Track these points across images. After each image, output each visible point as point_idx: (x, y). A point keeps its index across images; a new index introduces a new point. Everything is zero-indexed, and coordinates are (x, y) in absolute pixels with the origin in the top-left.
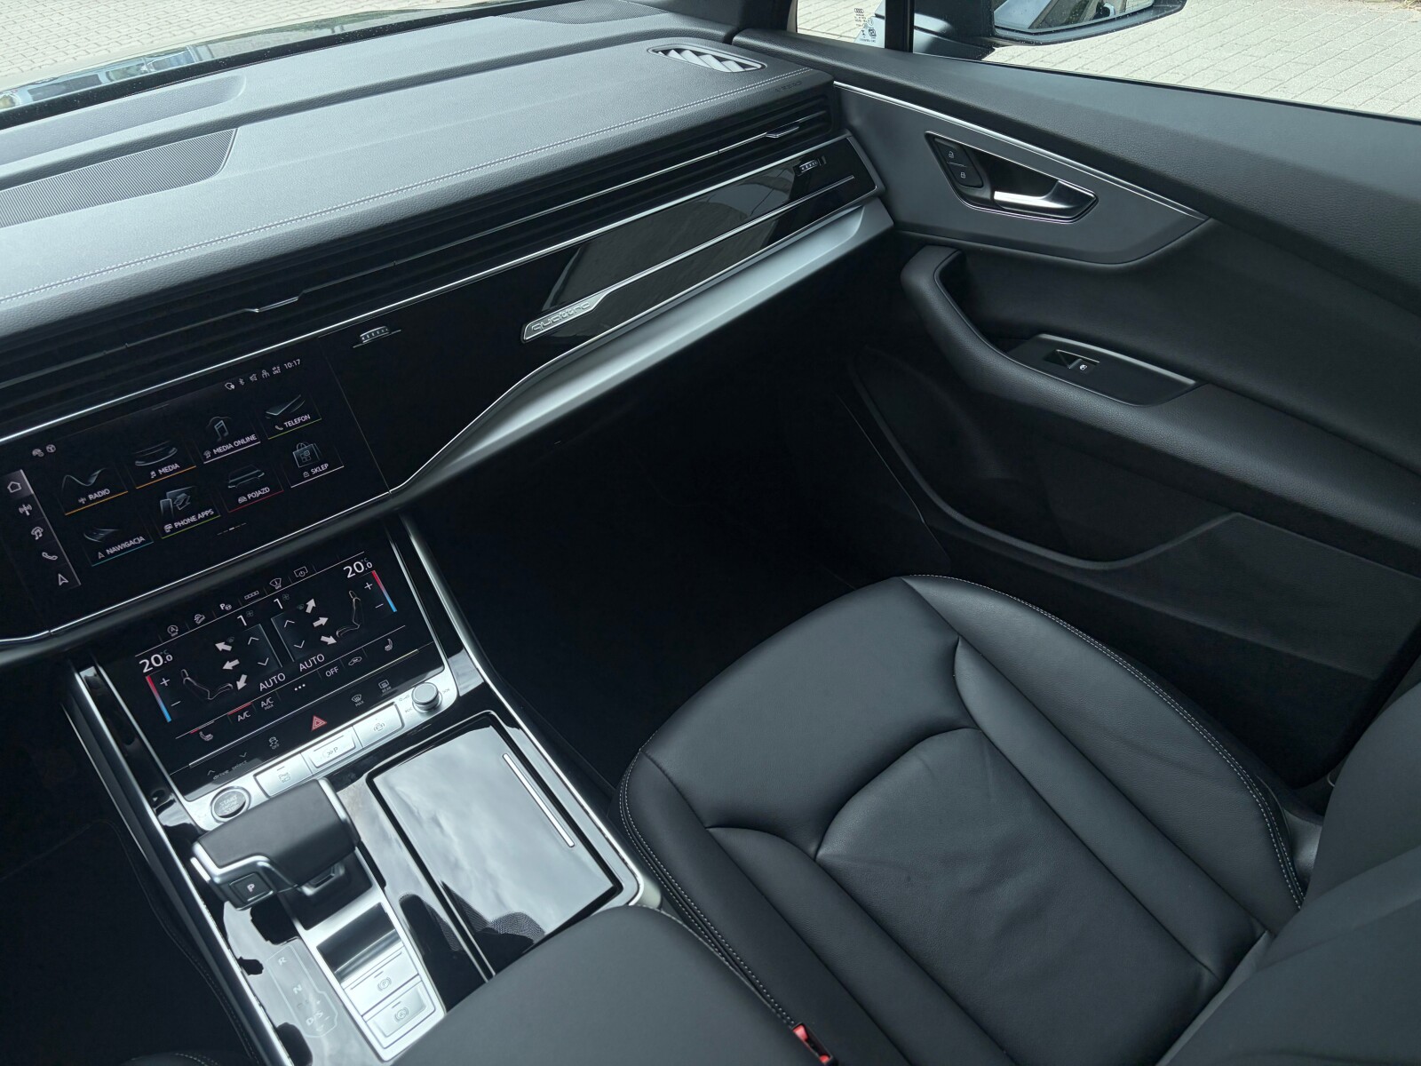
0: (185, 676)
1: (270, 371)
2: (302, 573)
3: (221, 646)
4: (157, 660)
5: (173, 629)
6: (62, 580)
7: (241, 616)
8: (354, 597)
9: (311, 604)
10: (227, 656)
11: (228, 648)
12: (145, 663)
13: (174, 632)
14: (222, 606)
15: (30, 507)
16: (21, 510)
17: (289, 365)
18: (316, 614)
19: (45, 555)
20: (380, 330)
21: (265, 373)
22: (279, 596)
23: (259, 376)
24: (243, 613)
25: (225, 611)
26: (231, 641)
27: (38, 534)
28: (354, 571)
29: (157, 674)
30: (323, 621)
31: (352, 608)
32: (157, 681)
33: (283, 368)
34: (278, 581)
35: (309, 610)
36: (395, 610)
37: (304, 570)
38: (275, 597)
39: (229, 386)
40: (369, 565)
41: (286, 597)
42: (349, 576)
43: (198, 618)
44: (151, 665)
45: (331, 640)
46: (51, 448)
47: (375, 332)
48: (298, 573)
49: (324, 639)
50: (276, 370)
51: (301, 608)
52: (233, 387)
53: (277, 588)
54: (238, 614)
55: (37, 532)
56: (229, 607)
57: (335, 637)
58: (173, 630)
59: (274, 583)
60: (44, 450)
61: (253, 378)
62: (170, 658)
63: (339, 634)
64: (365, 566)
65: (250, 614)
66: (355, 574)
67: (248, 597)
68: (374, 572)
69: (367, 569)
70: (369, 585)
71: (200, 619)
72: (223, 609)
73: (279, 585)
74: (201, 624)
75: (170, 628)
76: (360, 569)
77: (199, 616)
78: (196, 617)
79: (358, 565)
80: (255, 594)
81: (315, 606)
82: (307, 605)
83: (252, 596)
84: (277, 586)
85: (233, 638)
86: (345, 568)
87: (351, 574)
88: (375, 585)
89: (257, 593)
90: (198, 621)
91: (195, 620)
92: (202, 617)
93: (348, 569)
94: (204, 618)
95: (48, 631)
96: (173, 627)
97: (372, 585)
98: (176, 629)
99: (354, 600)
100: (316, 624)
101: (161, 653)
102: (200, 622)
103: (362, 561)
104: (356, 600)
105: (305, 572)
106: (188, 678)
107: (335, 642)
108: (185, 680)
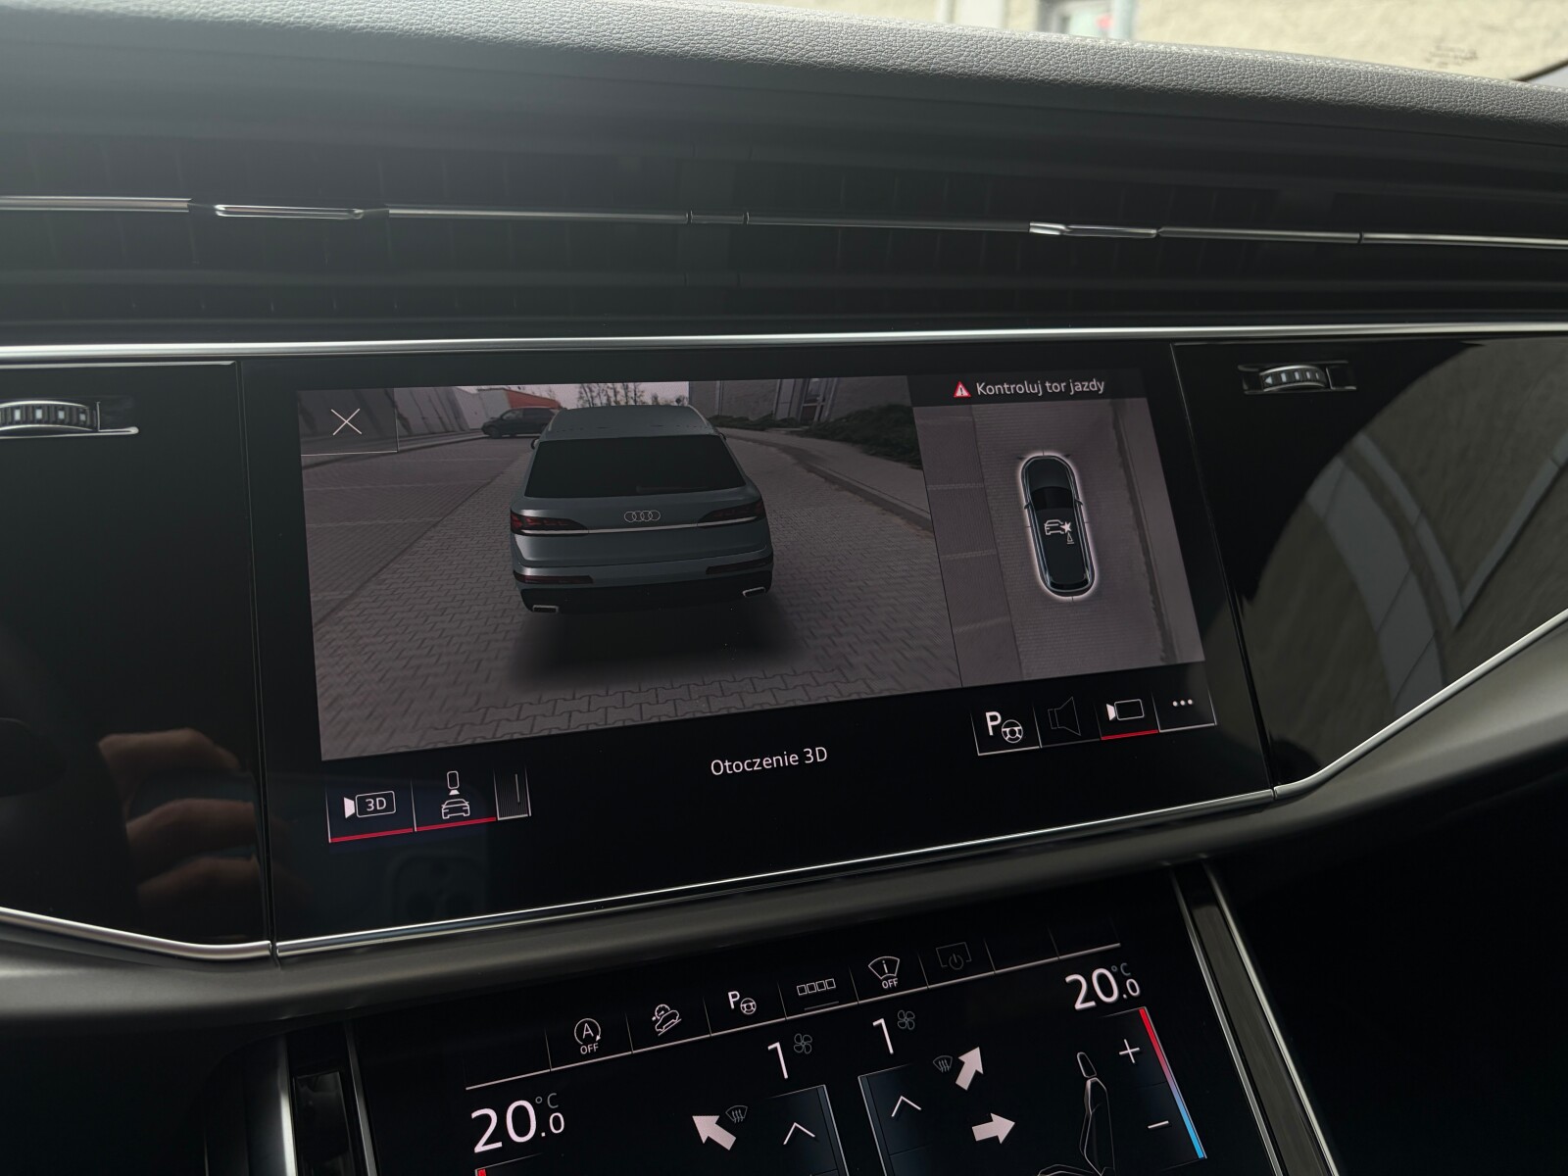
2: (955, 957)
3: (707, 1127)
4: (522, 1126)
5: (588, 1031)
7: (777, 1045)
8: (1090, 1073)
9: (972, 1062)
11: (727, 1140)
12: (487, 1119)
13: (589, 1040)
14: (733, 997)
20: (1302, 372)
22: (888, 1010)
24: (783, 1033)
25: (737, 1017)
26: (738, 1117)
28: (1091, 995)
29: (510, 1166)
30: (999, 1127)
31: (1083, 1108)
34: (891, 965)
35: (964, 1080)
36: (1201, 1153)
37: (960, 951)
38: (877, 1010)
40: (1134, 988)
41: (906, 1020)
42: (1079, 1006)
43: (663, 1017)
44: (500, 1133)
47: (1290, 373)
48: (946, 954)
51: (944, 1066)
53: (886, 985)
54: (773, 1034)
56: (750, 1007)
58: (587, 1028)
59: (878, 967)
62: (557, 1124)
64: (1122, 989)
65: (803, 1044)
66: (1092, 1004)
67: (805, 989)
68: (1144, 1011)
69: (1125, 996)
70: (1131, 1048)
71: (665, 1021)
72: (733, 1007)
73: (892, 978)
74: (667, 1037)
75: (583, 1024)
76: (1108, 992)
77: (666, 1011)
78: (659, 1012)
79: (1102, 979)
80: (826, 987)
81: (981, 1071)
82: (962, 1063)
83: (817, 989)
84: (887, 979)
85: (743, 1110)
86: (1069, 979)
87: (1085, 1001)
88: (1146, 1054)
89: (830, 984)
90: (660, 1027)
91: (654, 1018)
92: (673, 1016)
93: (1078, 983)
94: (676, 1021)
95: (269, 942)
96: (590, 1023)
97: (1138, 1049)
98: (596, 1033)
99: (1089, 1083)
100: (981, 1132)
101: (539, 1100)
102: (663, 1030)
103: (1115, 969)
104: (1094, 1085)
105: (966, 958)
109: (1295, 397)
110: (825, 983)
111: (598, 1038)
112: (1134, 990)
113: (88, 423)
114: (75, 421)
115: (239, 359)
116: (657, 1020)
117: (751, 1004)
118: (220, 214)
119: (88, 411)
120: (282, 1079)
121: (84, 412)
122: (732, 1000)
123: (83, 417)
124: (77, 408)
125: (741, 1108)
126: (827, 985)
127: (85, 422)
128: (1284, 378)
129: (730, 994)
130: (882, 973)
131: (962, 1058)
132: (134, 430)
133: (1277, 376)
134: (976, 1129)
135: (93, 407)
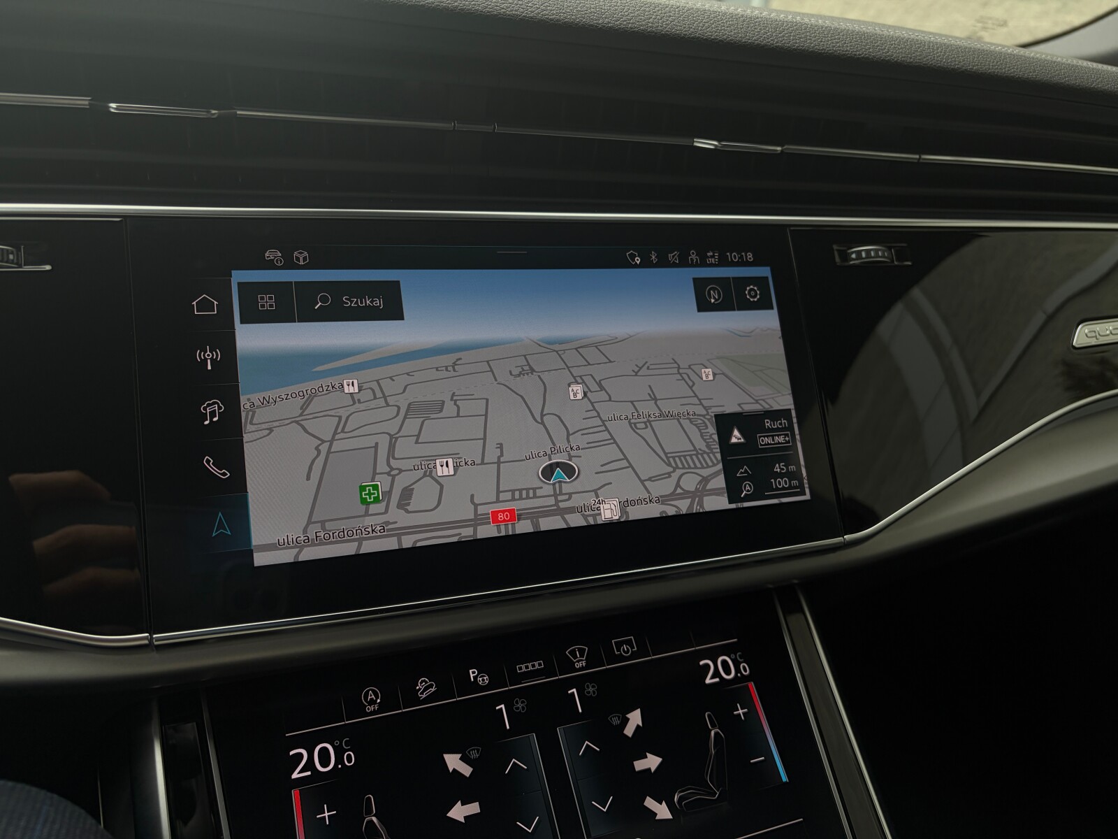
0: (369, 812)
1: (701, 257)
2: (626, 648)
3: (453, 761)
4: (325, 759)
5: (371, 696)
6: (221, 526)
7: (502, 706)
8: (714, 726)
9: (635, 718)
10: (460, 789)
11: (466, 770)
12: (300, 756)
13: (372, 702)
14: (472, 673)
15: (218, 355)
16: (199, 356)
17: (734, 257)
18: (643, 743)
19: (209, 463)
20: (876, 251)
21: (694, 256)
22: (579, 683)
23: (684, 256)
24: (507, 699)
25: (475, 687)
26: (474, 754)
27: (213, 414)
28: (716, 674)
29: (319, 789)
30: (652, 762)
31: (708, 749)
32: (311, 810)
34: (582, 652)
35: (629, 731)
36: (785, 778)
37: (629, 643)
38: (571, 683)
39: (632, 257)
40: (745, 669)
41: (591, 689)
42: (708, 681)
43: (424, 687)
44: (310, 765)
45: (662, 812)
46: (300, 258)
47: (868, 252)
48: (619, 645)
49: (650, 803)
50: (710, 258)
51: (616, 721)
52: (638, 260)
53: (578, 665)
54: (500, 698)
55: (212, 409)
56: (484, 680)
57: (671, 807)
58: (372, 694)
59: (573, 653)
60: (287, 256)
61: (673, 257)
62: (350, 760)
63: (680, 799)
64: (737, 670)
65: (520, 705)
66: (717, 680)
67: (523, 668)
68: (752, 685)
69: (739, 675)
70: (742, 709)
71: (426, 689)
72: (472, 680)
73: (583, 660)
74: (426, 701)
75: (368, 691)
76: (728, 672)
77: (426, 682)
78: (421, 683)
79: (724, 663)
80: (537, 667)
81: (641, 725)
82: (628, 719)
83: (531, 668)
84: (578, 661)
85: (478, 750)
86: (702, 663)
87: (712, 678)
88: (752, 714)
89: (540, 665)
90: (422, 693)
91: (418, 688)
92: (431, 686)
93: (707, 666)
94: (433, 690)
95: (148, 634)
96: (373, 691)
97: (746, 710)
98: (377, 698)
99: (713, 733)
100: (639, 765)
101: (337, 743)
102: (424, 696)
103: (733, 656)
104: (716, 734)
105: (632, 647)
106: (374, 819)
107: (669, 816)
108: (368, 822)
109: (870, 267)
110: (536, 664)
111: (379, 701)
112: (746, 671)
113: (15, 261)
114: (5, 259)
115: (126, 217)
116: (420, 689)
117: (485, 678)
118: (113, 110)
119: (15, 252)
120: (155, 728)
121: (12, 253)
122: (472, 675)
123: (11, 257)
124: (8, 250)
125: (477, 749)
126: (538, 665)
127: (13, 260)
128: (864, 254)
129: (471, 671)
130: (575, 657)
131: (628, 716)
132: (48, 267)
133: (859, 253)
134: (636, 763)
135: (19, 250)
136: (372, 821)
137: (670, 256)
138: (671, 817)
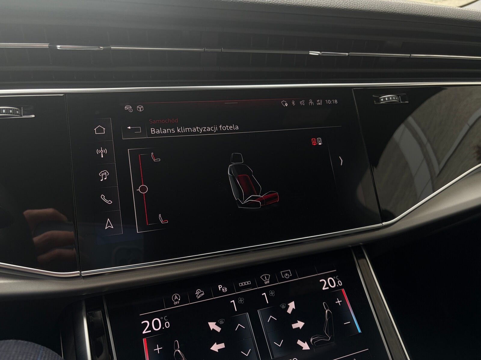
0: (177, 348)
1: (315, 102)
2: (287, 275)
3: (212, 325)
4: (157, 325)
5: (176, 298)
6: (109, 224)
7: (233, 301)
8: (327, 308)
9: (292, 305)
10: (216, 337)
11: (218, 329)
12: (146, 324)
13: (177, 300)
14: (220, 287)
15: (106, 151)
16: (98, 152)
17: (329, 102)
18: (296, 316)
19: (103, 197)
20: (392, 97)
21: (311, 102)
22: (267, 290)
23: (307, 102)
24: (235, 298)
25: (221, 293)
26: (222, 322)
27: (104, 176)
28: (327, 285)
30: (300, 324)
31: (325, 319)
32: (151, 347)
33: (324, 102)
34: (267, 277)
35: (289, 311)
36: (360, 331)
37: (288, 273)
38: (263, 290)
39: (284, 103)
40: (340, 283)
41: (272, 293)
42: (324, 289)
44: (150, 328)
45: (305, 346)
46: (140, 108)
48: (284, 274)
49: (300, 342)
50: (319, 103)
51: (283, 307)
52: (286, 105)
53: (266, 283)
54: (232, 298)
55: (104, 175)
56: (225, 290)
57: (309, 344)
59: (264, 277)
60: (134, 108)
61: (302, 103)
62: (168, 325)
63: (313, 341)
64: (337, 284)
65: (241, 301)
66: (328, 288)
67: (242, 284)
68: (343, 290)
69: (337, 286)
70: (339, 301)
71: (200, 294)
72: (220, 290)
73: (268, 281)
74: (200, 299)
75: (174, 296)
76: (332, 284)
77: (200, 291)
78: (198, 292)
79: (331, 281)
80: (248, 284)
81: (294, 308)
82: (289, 306)
83: (245, 284)
84: (266, 281)
85: (223, 321)
86: (321, 281)
87: (326, 287)
88: (344, 303)
89: (249, 283)
90: (198, 296)
91: (196, 294)
92: (202, 293)
93: (323, 282)
94: (203, 294)
95: (79, 272)
96: (177, 295)
97: (341, 301)
98: (179, 298)
99: (327, 311)
100: (294, 326)
101: (162, 318)
103: (334, 277)
104: (328, 312)
105: (290, 275)
106: (179, 351)
107: (308, 348)
108: (176, 352)
109: (390, 105)
110: (248, 282)
111: (179, 300)
112: (340, 284)
113: (19, 114)
114: (15, 113)
115: (65, 94)
116: (197, 294)
117: (225, 289)
118: (58, 48)
119: (19, 110)
120: (84, 312)
121: (18, 110)
122: (220, 288)
124: (16, 109)
125: (223, 320)
126: (248, 283)
127: (18, 113)
128: (387, 99)
129: (219, 286)
130: (265, 279)
131: (289, 304)
132: (33, 116)
133: (384, 98)
134: (293, 325)
135: (20, 109)
136: (178, 352)
137: (301, 102)
138: (309, 349)
